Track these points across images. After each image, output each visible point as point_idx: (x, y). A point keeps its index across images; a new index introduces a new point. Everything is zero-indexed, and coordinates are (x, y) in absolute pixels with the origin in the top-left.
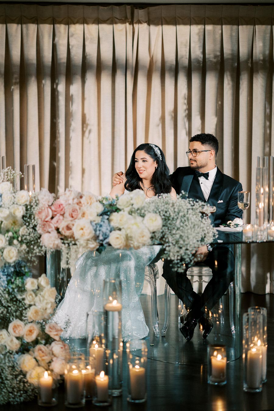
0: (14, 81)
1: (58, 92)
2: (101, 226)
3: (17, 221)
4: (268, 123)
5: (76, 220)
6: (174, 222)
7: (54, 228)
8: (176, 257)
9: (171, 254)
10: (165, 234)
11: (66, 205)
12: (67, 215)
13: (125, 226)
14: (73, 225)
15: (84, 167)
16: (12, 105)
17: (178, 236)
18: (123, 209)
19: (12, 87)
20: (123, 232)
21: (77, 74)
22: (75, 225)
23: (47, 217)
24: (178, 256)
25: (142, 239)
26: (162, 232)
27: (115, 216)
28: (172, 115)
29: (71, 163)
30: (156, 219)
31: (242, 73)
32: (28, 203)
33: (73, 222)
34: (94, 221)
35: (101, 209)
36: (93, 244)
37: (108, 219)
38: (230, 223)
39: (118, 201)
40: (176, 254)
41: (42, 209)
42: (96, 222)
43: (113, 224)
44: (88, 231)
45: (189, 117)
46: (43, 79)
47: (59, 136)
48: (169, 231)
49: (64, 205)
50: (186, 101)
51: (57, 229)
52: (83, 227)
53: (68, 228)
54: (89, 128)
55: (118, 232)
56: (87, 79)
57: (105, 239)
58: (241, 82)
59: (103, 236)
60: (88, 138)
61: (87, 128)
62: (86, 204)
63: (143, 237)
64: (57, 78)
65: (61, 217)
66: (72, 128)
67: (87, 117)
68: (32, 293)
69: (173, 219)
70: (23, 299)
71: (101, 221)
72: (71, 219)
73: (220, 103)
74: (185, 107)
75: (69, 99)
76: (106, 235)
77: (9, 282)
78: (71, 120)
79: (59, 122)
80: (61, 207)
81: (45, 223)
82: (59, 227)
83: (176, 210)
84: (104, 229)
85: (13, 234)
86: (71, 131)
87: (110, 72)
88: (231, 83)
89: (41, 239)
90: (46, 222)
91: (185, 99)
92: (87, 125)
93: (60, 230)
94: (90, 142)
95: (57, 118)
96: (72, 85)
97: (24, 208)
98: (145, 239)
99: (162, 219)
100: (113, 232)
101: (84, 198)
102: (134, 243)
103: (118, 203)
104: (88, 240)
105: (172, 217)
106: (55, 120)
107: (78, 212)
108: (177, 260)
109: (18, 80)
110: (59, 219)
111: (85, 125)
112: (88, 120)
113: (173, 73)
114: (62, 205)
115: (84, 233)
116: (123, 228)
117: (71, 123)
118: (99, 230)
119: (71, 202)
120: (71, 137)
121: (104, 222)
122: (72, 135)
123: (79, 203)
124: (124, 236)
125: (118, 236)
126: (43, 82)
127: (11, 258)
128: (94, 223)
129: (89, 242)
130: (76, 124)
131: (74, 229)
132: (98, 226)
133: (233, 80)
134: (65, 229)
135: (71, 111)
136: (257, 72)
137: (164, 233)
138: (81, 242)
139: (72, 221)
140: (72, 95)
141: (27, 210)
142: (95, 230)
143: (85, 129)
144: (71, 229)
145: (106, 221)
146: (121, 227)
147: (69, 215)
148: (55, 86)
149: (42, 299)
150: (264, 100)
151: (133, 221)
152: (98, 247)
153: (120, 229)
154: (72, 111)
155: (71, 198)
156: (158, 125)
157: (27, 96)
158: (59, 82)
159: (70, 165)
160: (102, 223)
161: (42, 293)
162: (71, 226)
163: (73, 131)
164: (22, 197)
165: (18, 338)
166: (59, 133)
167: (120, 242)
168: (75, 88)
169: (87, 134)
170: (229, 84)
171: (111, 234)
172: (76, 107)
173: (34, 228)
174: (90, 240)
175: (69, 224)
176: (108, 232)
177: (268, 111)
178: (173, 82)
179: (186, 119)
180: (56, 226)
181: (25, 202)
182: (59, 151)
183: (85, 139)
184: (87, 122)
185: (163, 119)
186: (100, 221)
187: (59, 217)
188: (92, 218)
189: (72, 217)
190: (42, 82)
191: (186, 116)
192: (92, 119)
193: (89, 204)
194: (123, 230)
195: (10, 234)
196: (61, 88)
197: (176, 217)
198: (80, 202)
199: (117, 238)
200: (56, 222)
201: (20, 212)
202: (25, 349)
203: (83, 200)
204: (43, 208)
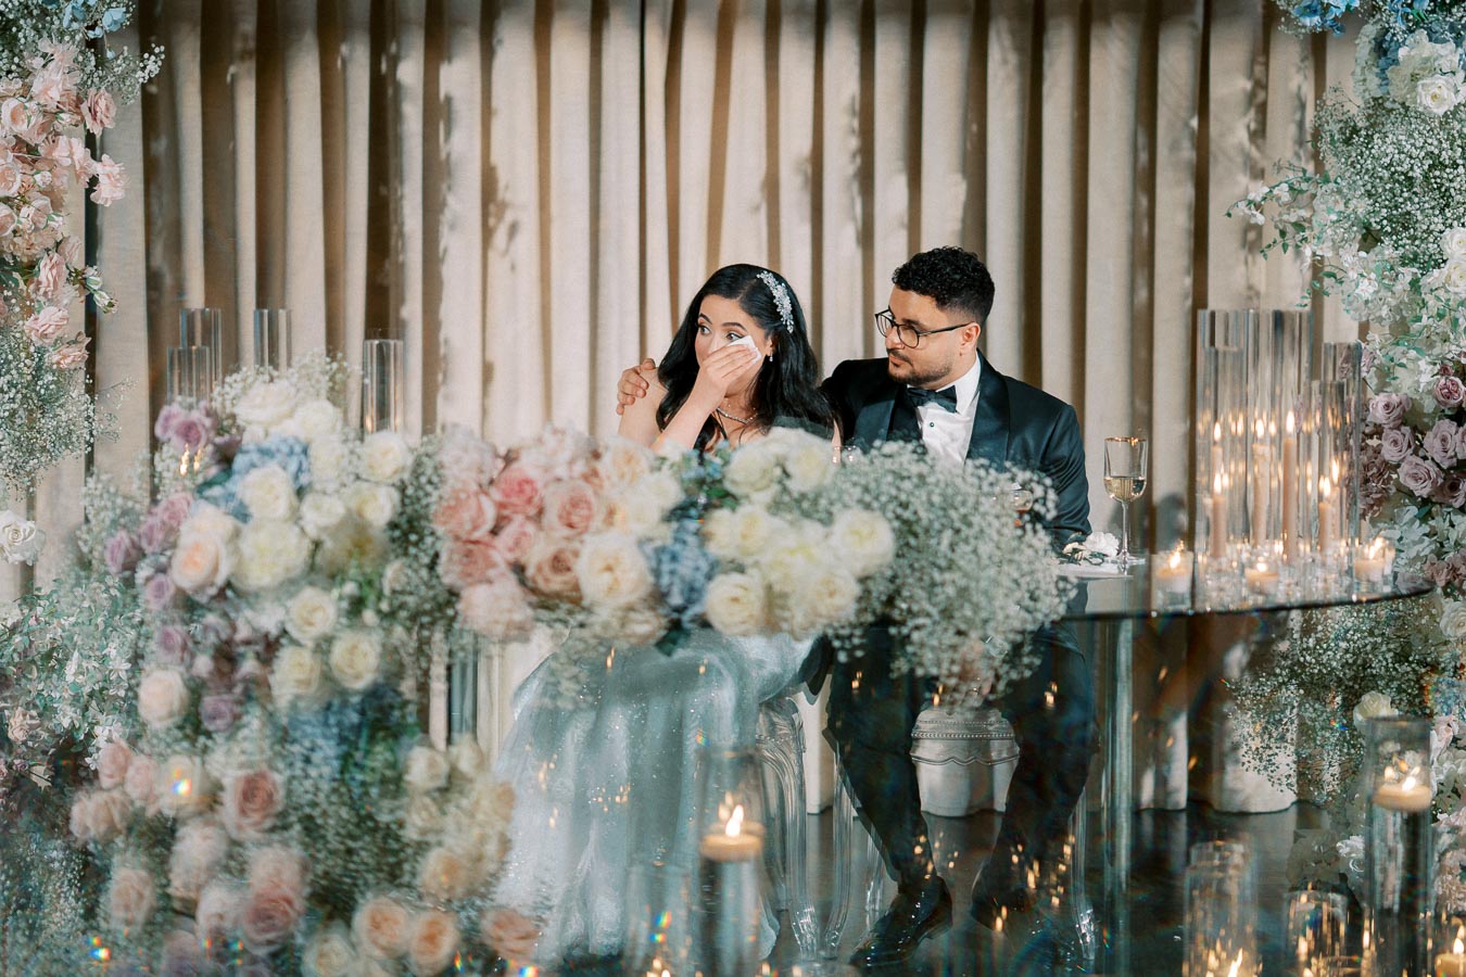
0: (238, 46)
1: (397, 86)
2: (674, 558)
3: (369, 540)
4: (1144, 201)
5: (586, 537)
6: (933, 542)
7: (503, 567)
8: (945, 665)
9: (928, 656)
10: (904, 584)
11: (546, 486)
12: (552, 516)
13: (766, 559)
14: (576, 554)
15: (490, 357)
16: (232, 134)
17: (951, 591)
18: (747, 497)
19: (232, 69)
20: (753, 580)
21: (465, 24)
22: (586, 552)
23: (475, 528)
24: (953, 662)
25: (828, 601)
26: (893, 579)
27: (723, 523)
28: (806, 174)
29: (446, 342)
30: (872, 533)
31: (1051, 23)
32: (406, 476)
33: (576, 545)
34: (650, 540)
35: (673, 495)
36: (647, 622)
37: (697, 533)
38: (1075, 551)
39: (726, 469)
40: (946, 656)
41: (457, 499)
42: (658, 543)
43: (715, 549)
44: (633, 575)
45: (866, 178)
46: (344, 39)
47: (403, 244)
48: (918, 574)
49: (539, 485)
50: (856, 123)
51: (519, 569)
52: (611, 561)
53: (559, 563)
54: (509, 217)
55: (736, 578)
56: (500, 42)
57: (690, 602)
58: (1047, 56)
59: (682, 593)
60: (507, 251)
61: (500, 218)
62: (615, 479)
63: (831, 594)
64: (396, 34)
65: (530, 528)
66: (447, 217)
67: (503, 177)
68: (427, 801)
69: (927, 531)
70: (400, 824)
71: (676, 540)
72: (567, 532)
73: (974, 128)
74: (854, 143)
75: (437, 111)
76: (692, 589)
77: (346, 760)
78: (444, 187)
79: (402, 197)
80: (527, 488)
81: (471, 549)
82: (523, 560)
83: (936, 499)
84: (685, 568)
85: (361, 586)
86: (444, 230)
87: (586, 16)
88: (1013, 58)
89: (460, 606)
90: (476, 542)
91: (854, 113)
92: (503, 206)
93: (530, 572)
94: (513, 268)
95: (394, 183)
96: (450, 60)
97: (396, 496)
98: (838, 601)
99: (894, 530)
100: (720, 579)
101: (607, 458)
102: (793, 617)
103: (729, 476)
104: (631, 608)
105: (925, 522)
106: (383, 190)
107: (590, 509)
108: (950, 675)
109: (252, 44)
110: (524, 534)
111: (492, 208)
112: (507, 187)
113: (809, 24)
114: (528, 482)
115: (616, 580)
116: (756, 564)
117: (445, 199)
118: (672, 573)
119: (561, 471)
120: (445, 251)
121: (684, 542)
122: (448, 240)
123: (591, 476)
124: (761, 592)
125: (739, 593)
126: (344, 49)
127: (358, 677)
128: (649, 548)
129: (633, 615)
130: (463, 202)
131: (581, 567)
132: (666, 558)
133: (1019, 49)
134: (547, 570)
135: (443, 156)
136: (1106, 20)
137: (898, 581)
138: (604, 615)
139: (568, 539)
140: (449, 100)
141: (404, 501)
142: (657, 573)
143: (492, 221)
144: (569, 569)
145: (691, 540)
146: (748, 561)
147: (560, 517)
148: (384, 67)
149: (465, 821)
150: (1132, 118)
151: (790, 539)
152: (663, 633)
153: (741, 569)
154: (449, 155)
155: (565, 455)
156: (757, 208)
157: (286, 102)
158: (403, 53)
159: (442, 350)
160: (678, 547)
161: (464, 802)
162: (568, 555)
163: (452, 227)
164: (385, 453)
166: (401, 234)
167: (746, 614)
168: (459, 75)
169: (500, 238)
170: (1005, 62)
171: (712, 585)
172: (462, 144)
173: (432, 566)
174: (638, 606)
175: (561, 551)
176: (700, 577)
177: (1144, 157)
178: (810, 54)
179: (855, 187)
180: (511, 557)
181: (396, 472)
182: (401, 300)
183: (492, 255)
184: (501, 194)
185: (772, 186)
186: (669, 542)
187: (522, 525)
188: (639, 529)
189: (571, 526)
190: (337, 51)
191: (855, 175)
192: (519, 185)
193: (628, 477)
194: (752, 571)
195: (350, 588)
196: (410, 72)
197: (937, 525)
198: (595, 473)
199: (735, 600)
200: (511, 543)
201: (381, 509)
203: (605, 466)
204: (463, 496)
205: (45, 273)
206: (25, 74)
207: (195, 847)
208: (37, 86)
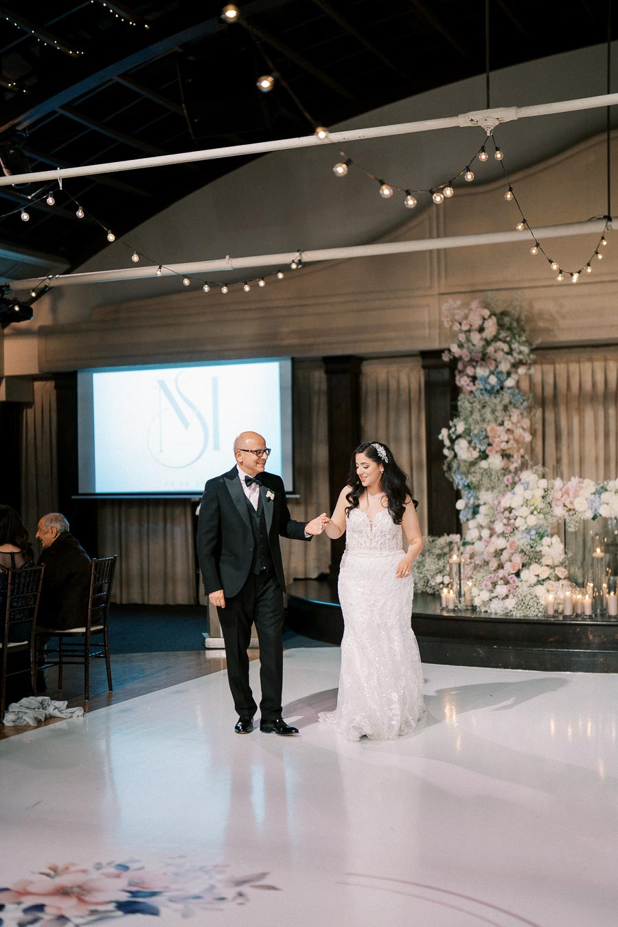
2: (594, 501)
5: (576, 498)
7: (562, 504)
14: (575, 501)
18: (610, 490)
20: (609, 506)
22: (577, 501)
23: (558, 496)
27: (605, 496)
34: (589, 498)
39: (608, 485)
43: (602, 500)
44: (587, 505)
49: (570, 488)
51: (565, 506)
52: (581, 502)
53: (571, 503)
55: (606, 505)
65: (568, 497)
68: (547, 547)
70: (541, 551)
80: (568, 489)
84: (596, 503)
85: (535, 507)
89: (554, 511)
90: (558, 499)
97: (543, 491)
100: (603, 506)
101: (584, 483)
110: (566, 498)
115: (583, 506)
121: (596, 498)
128: (589, 500)
131: (575, 503)
132: (592, 502)
134: (569, 504)
139: (574, 499)
141: (545, 492)
142: (590, 504)
144: (573, 504)
145: (598, 498)
146: (608, 502)
147: (573, 494)
153: (608, 504)
155: (575, 483)
165: (536, 576)
171: (601, 507)
173: (549, 503)
175: (572, 501)
176: (598, 505)
180: (564, 502)
181: (544, 486)
186: (593, 498)
187: (566, 496)
195: (533, 507)
199: (606, 510)
200: (564, 500)
201: (541, 493)
202: (540, 582)
205: (515, 456)
206: (510, 416)
207: (505, 556)
208: (512, 418)
